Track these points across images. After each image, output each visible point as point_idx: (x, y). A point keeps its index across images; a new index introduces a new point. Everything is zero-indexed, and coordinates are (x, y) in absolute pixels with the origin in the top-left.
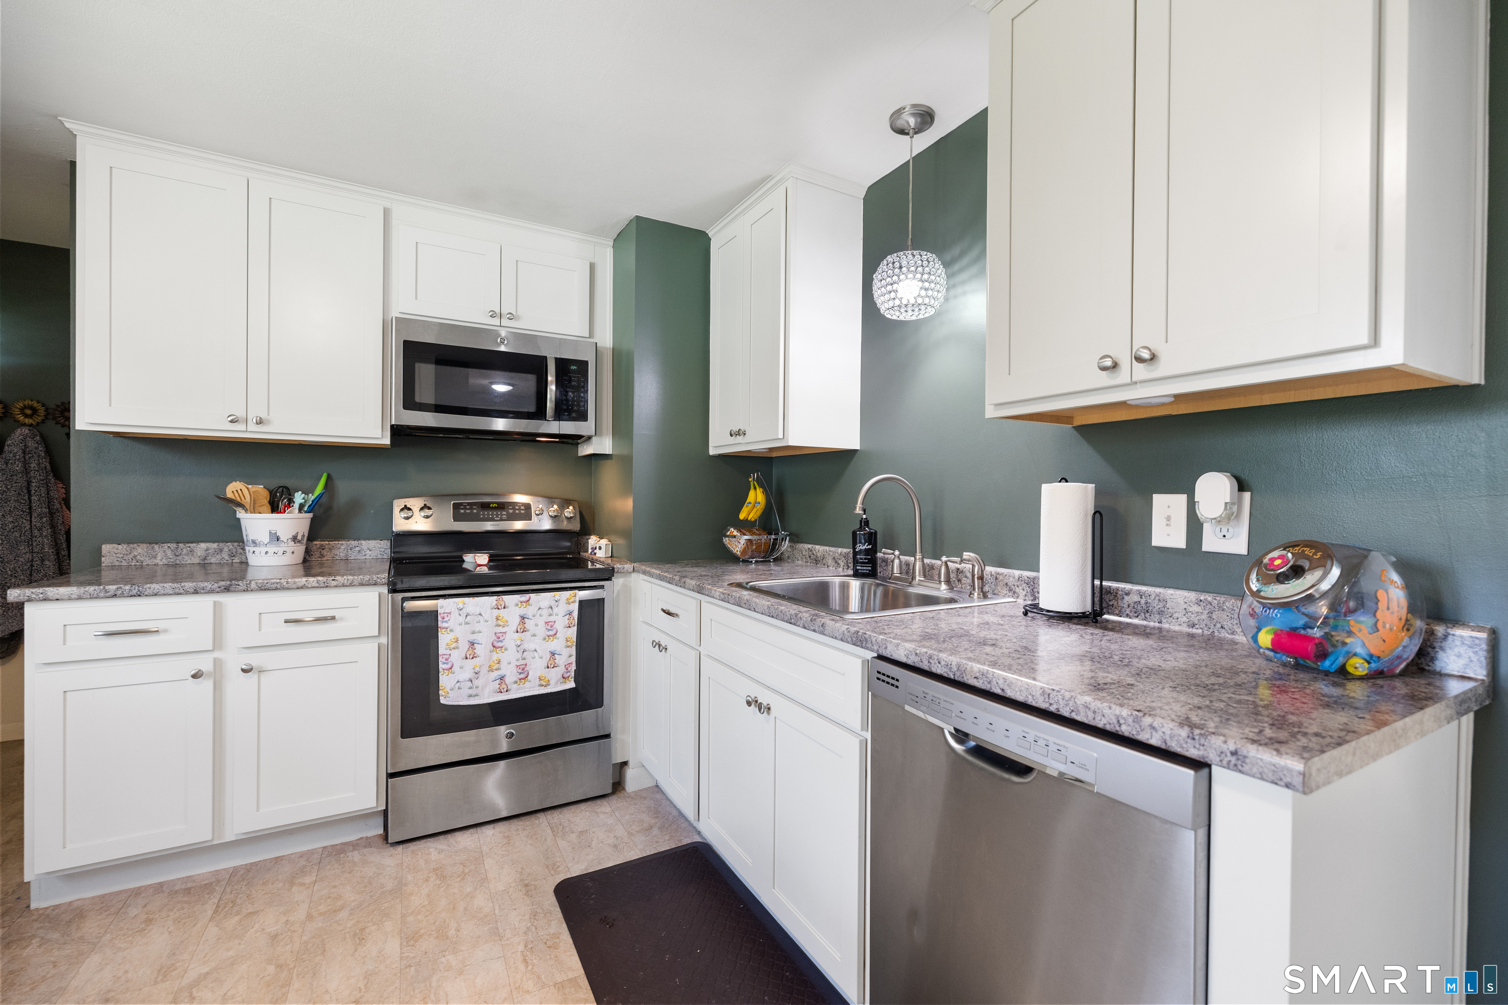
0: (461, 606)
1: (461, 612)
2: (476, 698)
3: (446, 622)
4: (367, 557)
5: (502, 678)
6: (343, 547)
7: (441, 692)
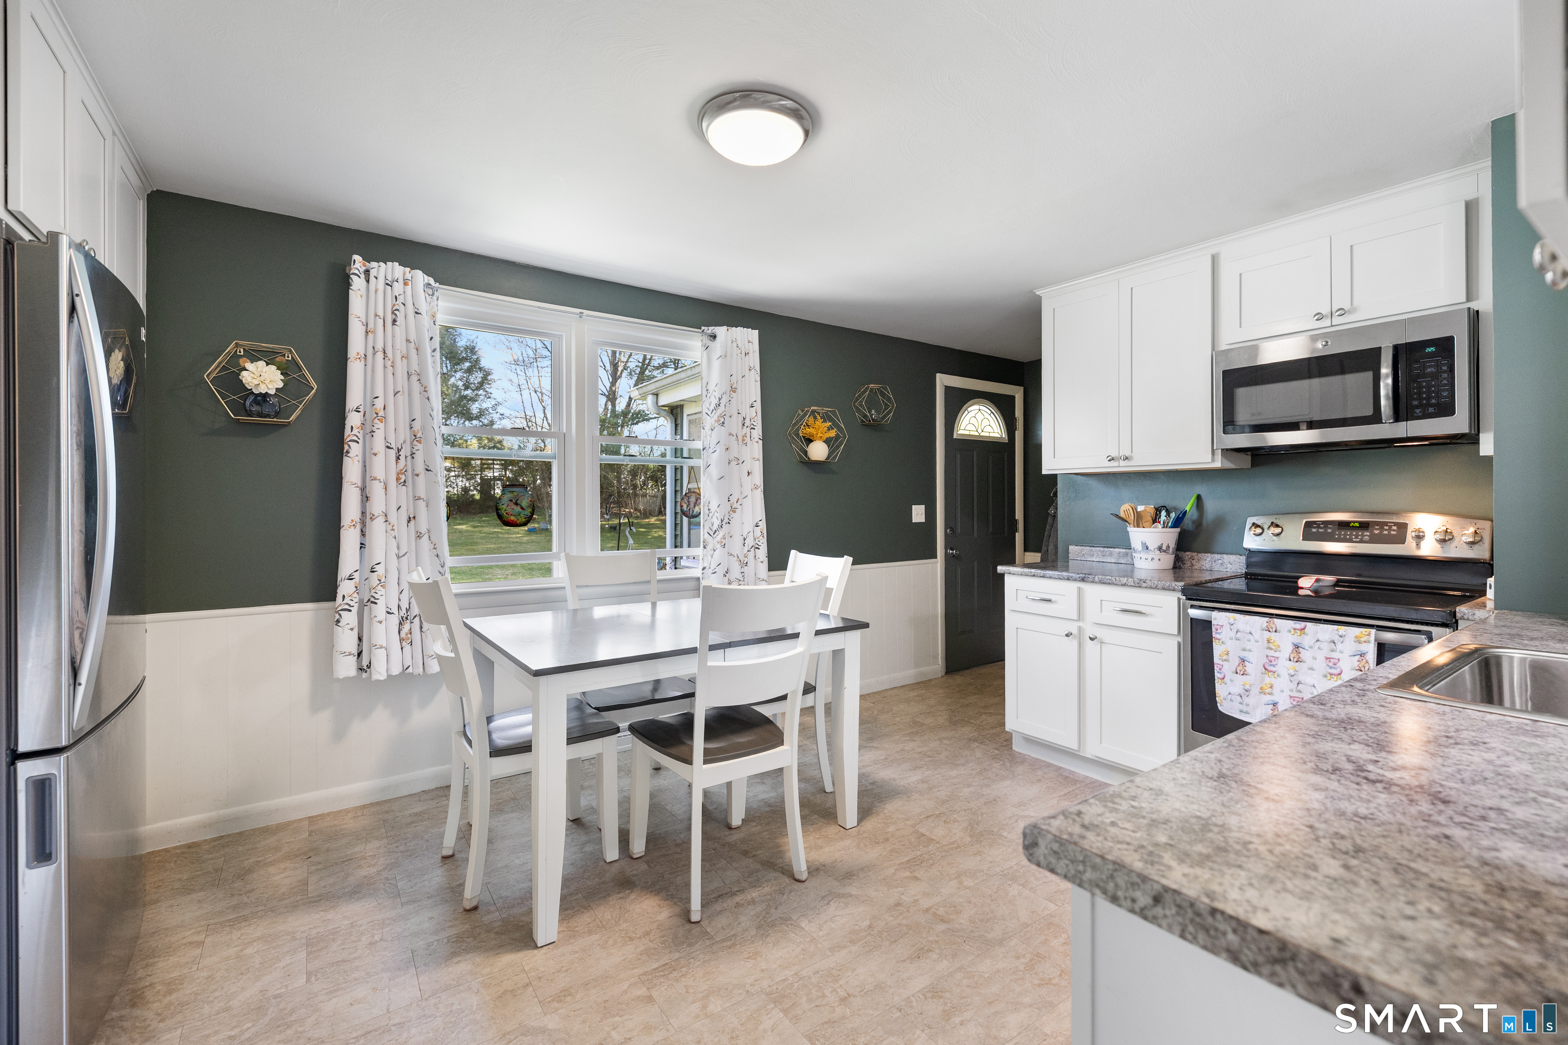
0: (1232, 621)
1: (1232, 627)
2: (1247, 715)
3: (1219, 633)
4: (1228, 570)
5: (1275, 704)
7: (1217, 699)
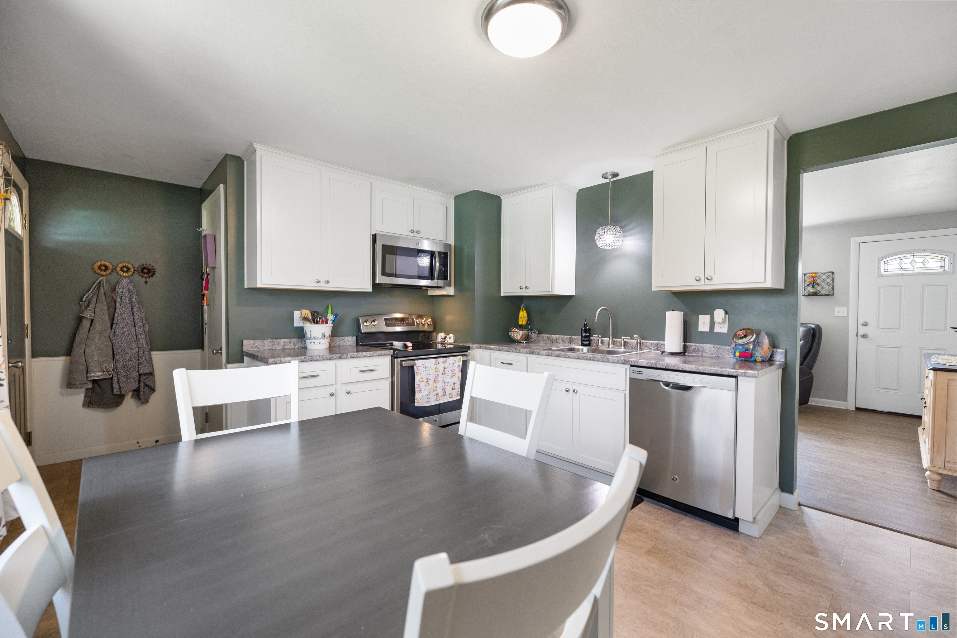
0: (424, 363)
1: (424, 366)
2: (429, 403)
3: (419, 370)
4: (347, 344)
5: (437, 394)
6: (338, 340)
7: (416, 401)
